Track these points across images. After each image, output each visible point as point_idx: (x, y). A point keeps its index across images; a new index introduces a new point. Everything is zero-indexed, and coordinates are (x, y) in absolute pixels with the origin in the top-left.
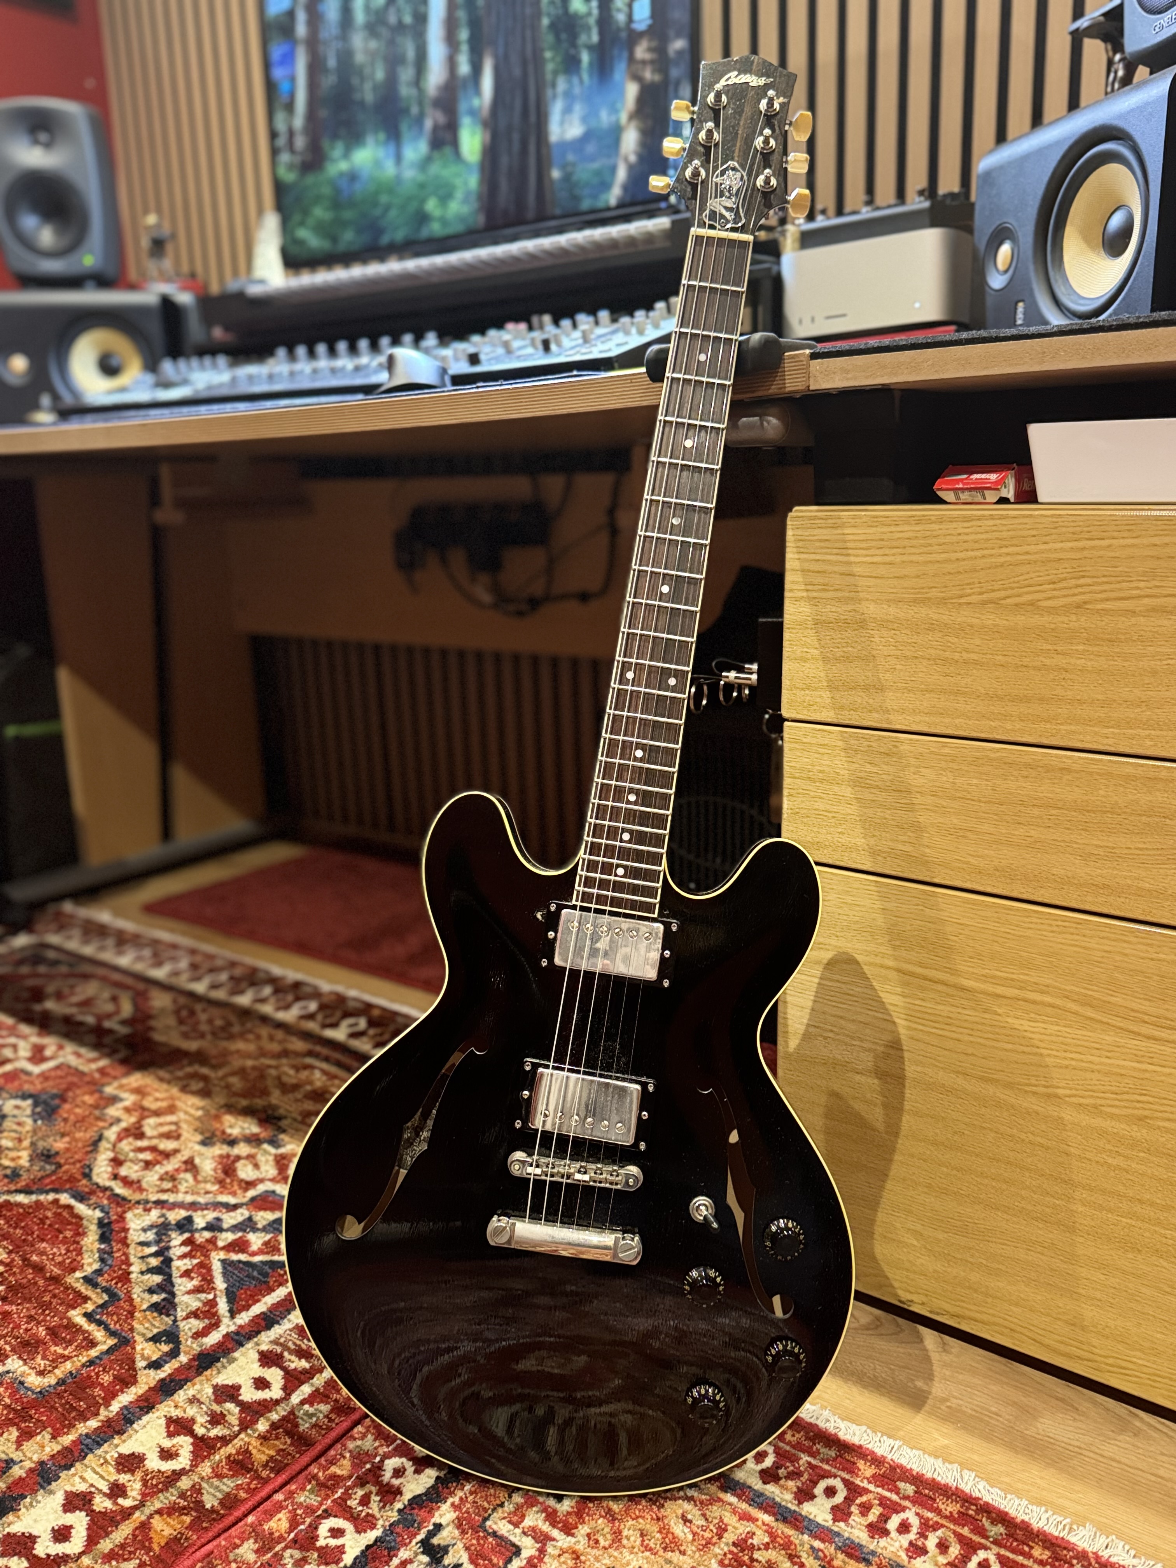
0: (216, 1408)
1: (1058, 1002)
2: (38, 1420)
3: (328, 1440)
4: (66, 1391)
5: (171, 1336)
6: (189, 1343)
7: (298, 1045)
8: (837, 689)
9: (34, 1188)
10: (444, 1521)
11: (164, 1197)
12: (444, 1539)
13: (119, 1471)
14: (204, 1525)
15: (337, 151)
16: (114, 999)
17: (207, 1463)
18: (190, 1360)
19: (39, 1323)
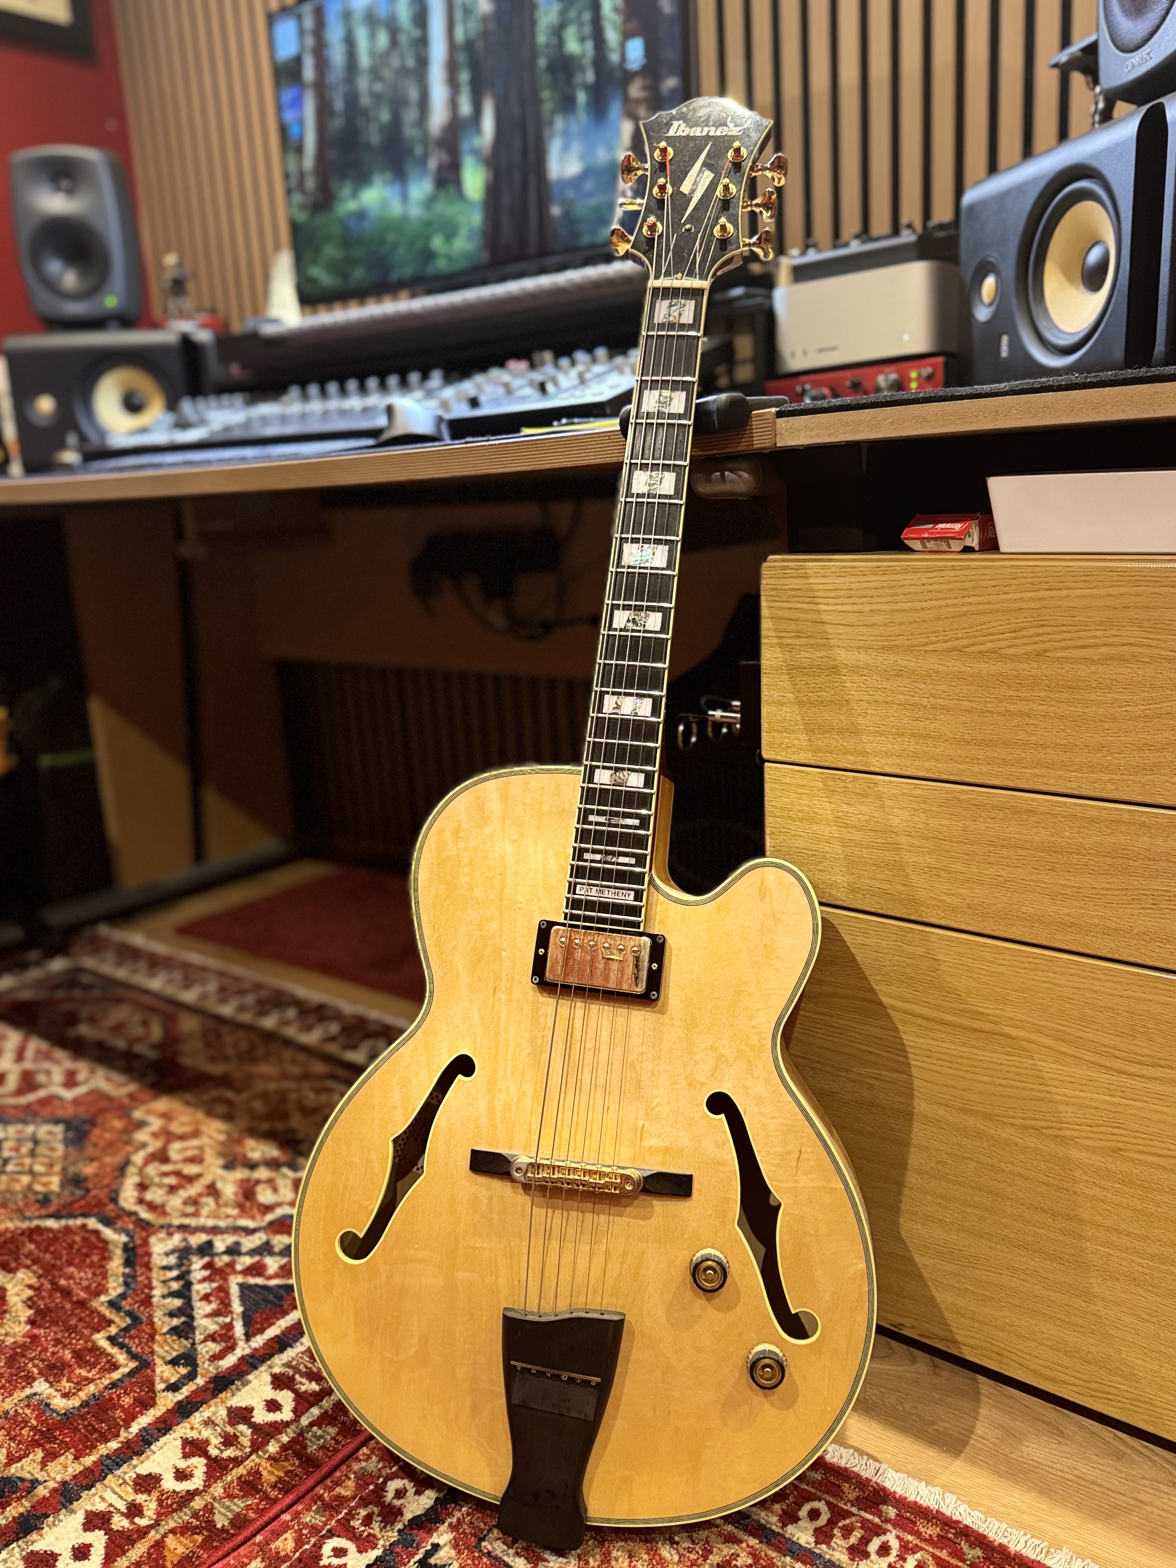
0: (229, 1429)
1: (1032, 1036)
2: (62, 1442)
3: (334, 1462)
4: (88, 1413)
5: (188, 1359)
6: (206, 1365)
7: (319, 1068)
8: (813, 731)
9: (64, 1212)
10: (441, 1541)
11: (186, 1221)
12: (441, 1559)
13: (136, 1492)
14: (215, 1544)
15: (346, 191)
16: (145, 1023)
17: (220, 1484)
18: (206, 1383)
19: (65, 1346)
